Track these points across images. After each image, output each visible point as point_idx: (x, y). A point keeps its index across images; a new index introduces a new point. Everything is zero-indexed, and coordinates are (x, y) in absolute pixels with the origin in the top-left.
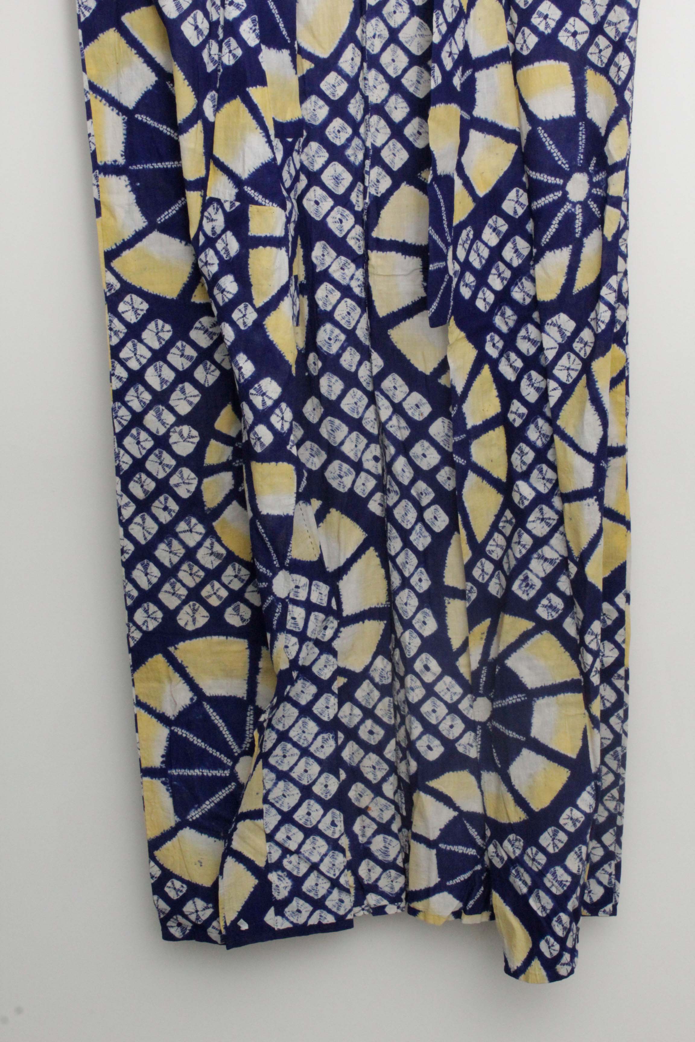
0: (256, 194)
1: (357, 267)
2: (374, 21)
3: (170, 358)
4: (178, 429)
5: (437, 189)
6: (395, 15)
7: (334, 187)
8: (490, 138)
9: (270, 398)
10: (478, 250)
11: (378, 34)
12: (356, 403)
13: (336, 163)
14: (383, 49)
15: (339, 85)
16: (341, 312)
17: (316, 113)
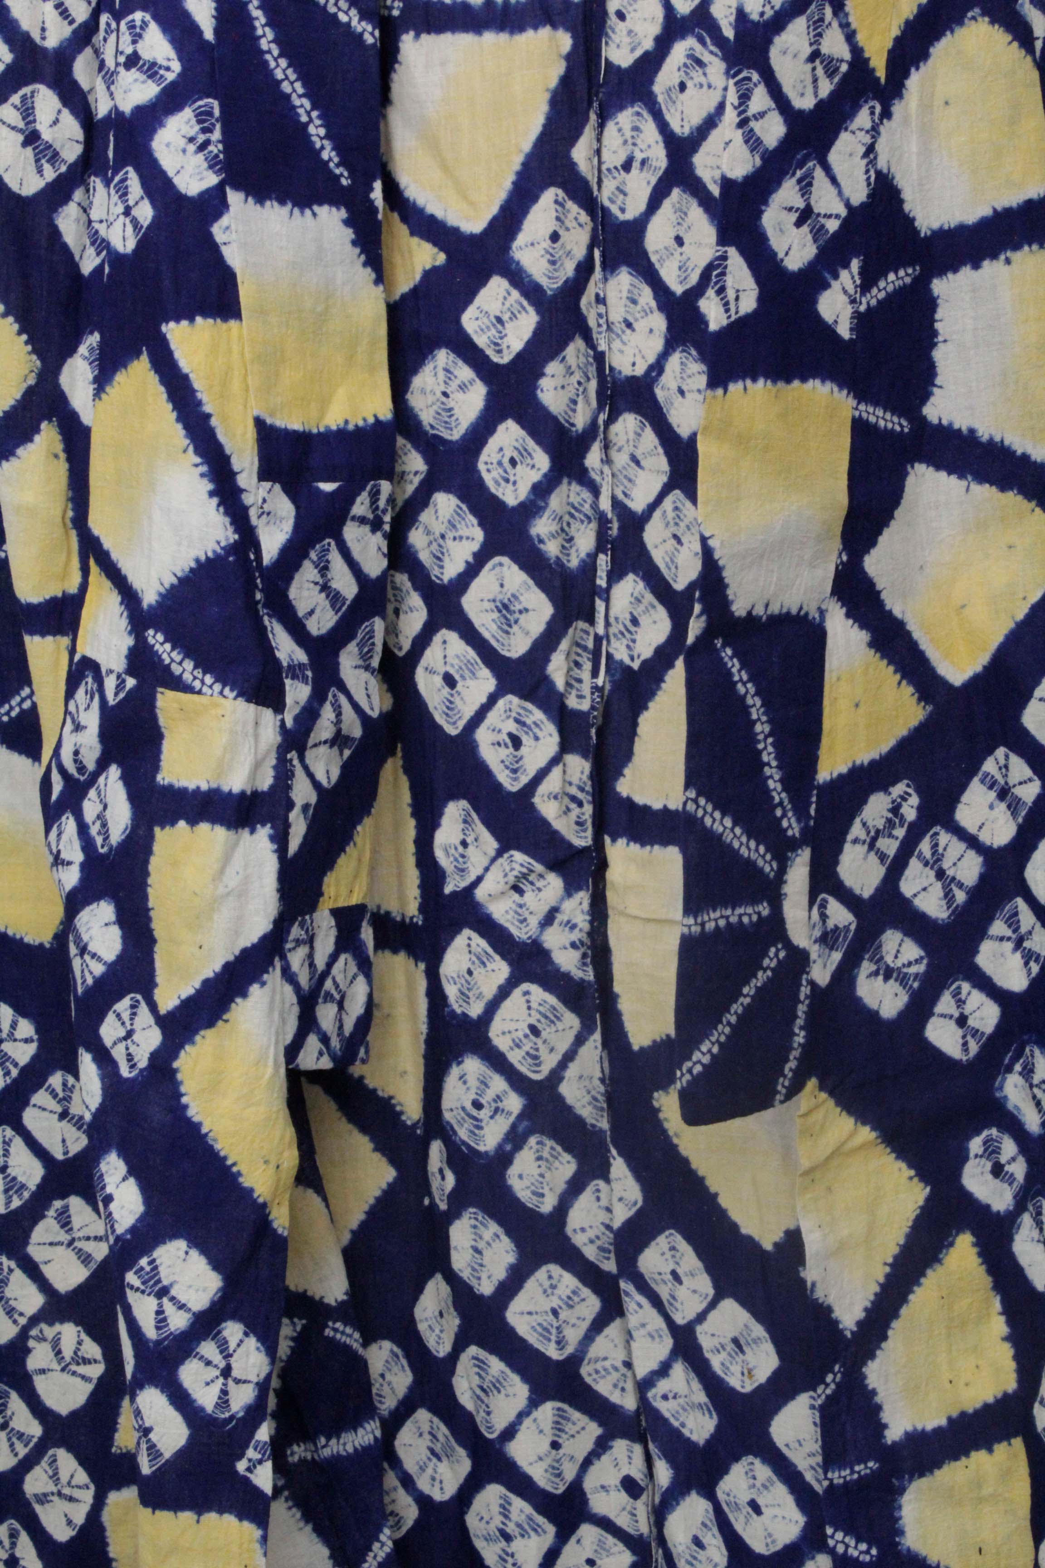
0: (177, 656)
1: (570, 889)
2: (625, 118)
3: (30, 1118)
4: (49, 1331)
5: (734, 666)
6: (683, 97)
7: (500, 634)
8: (985, 492)
9: (182, 1307)
10: (938, 856)
11: (639, 156)
12: (555, 1312)
13: (505, 560)
14: (654, 204)
15: (513, 317)
16: (512, 1026)
17: (450, 403)
